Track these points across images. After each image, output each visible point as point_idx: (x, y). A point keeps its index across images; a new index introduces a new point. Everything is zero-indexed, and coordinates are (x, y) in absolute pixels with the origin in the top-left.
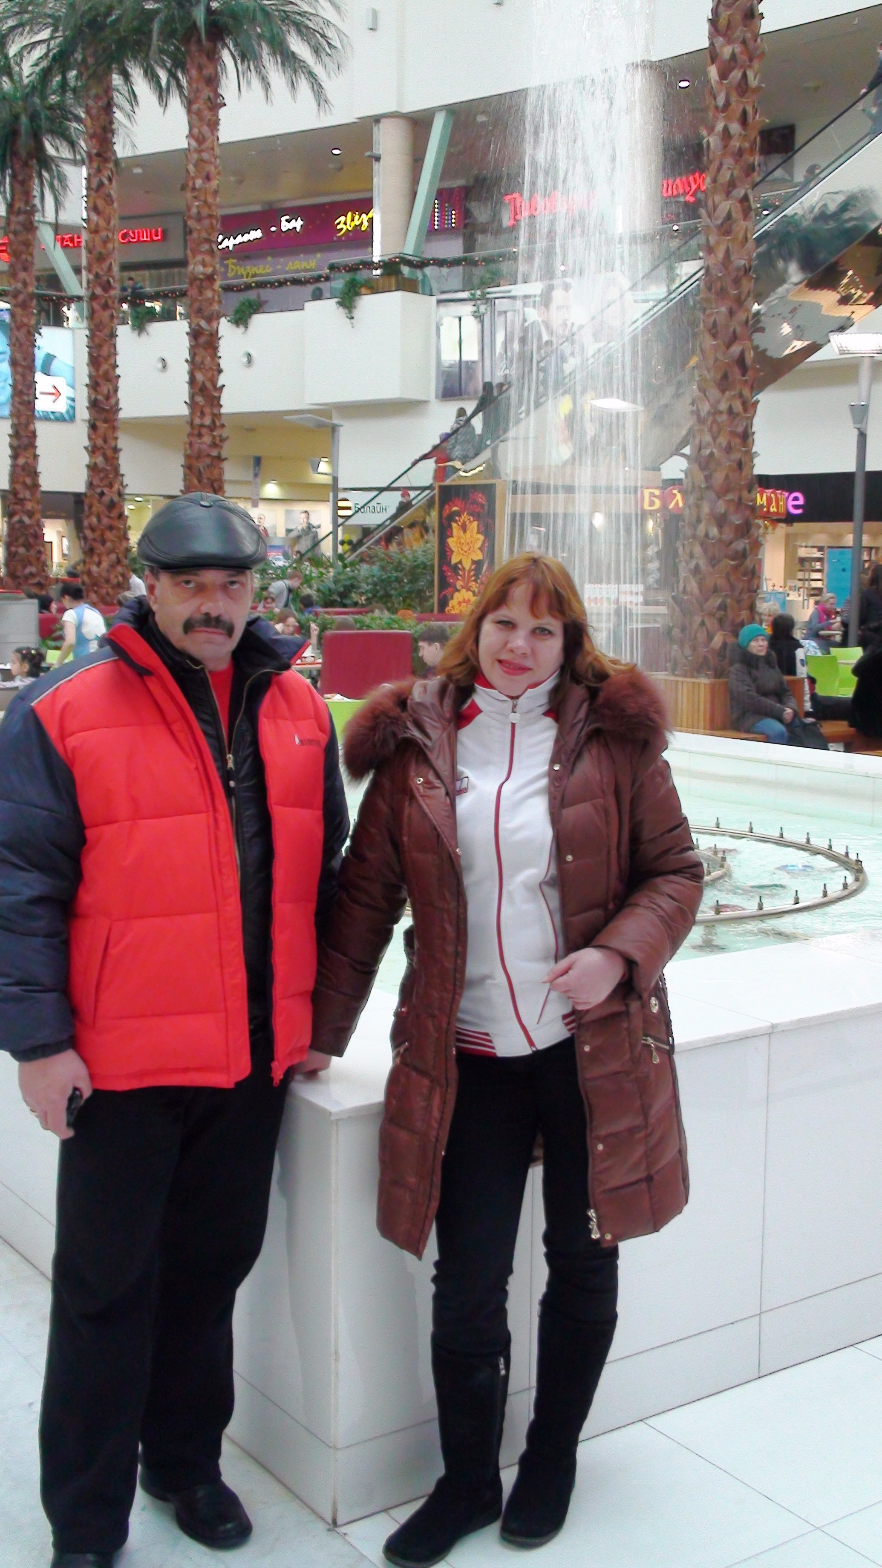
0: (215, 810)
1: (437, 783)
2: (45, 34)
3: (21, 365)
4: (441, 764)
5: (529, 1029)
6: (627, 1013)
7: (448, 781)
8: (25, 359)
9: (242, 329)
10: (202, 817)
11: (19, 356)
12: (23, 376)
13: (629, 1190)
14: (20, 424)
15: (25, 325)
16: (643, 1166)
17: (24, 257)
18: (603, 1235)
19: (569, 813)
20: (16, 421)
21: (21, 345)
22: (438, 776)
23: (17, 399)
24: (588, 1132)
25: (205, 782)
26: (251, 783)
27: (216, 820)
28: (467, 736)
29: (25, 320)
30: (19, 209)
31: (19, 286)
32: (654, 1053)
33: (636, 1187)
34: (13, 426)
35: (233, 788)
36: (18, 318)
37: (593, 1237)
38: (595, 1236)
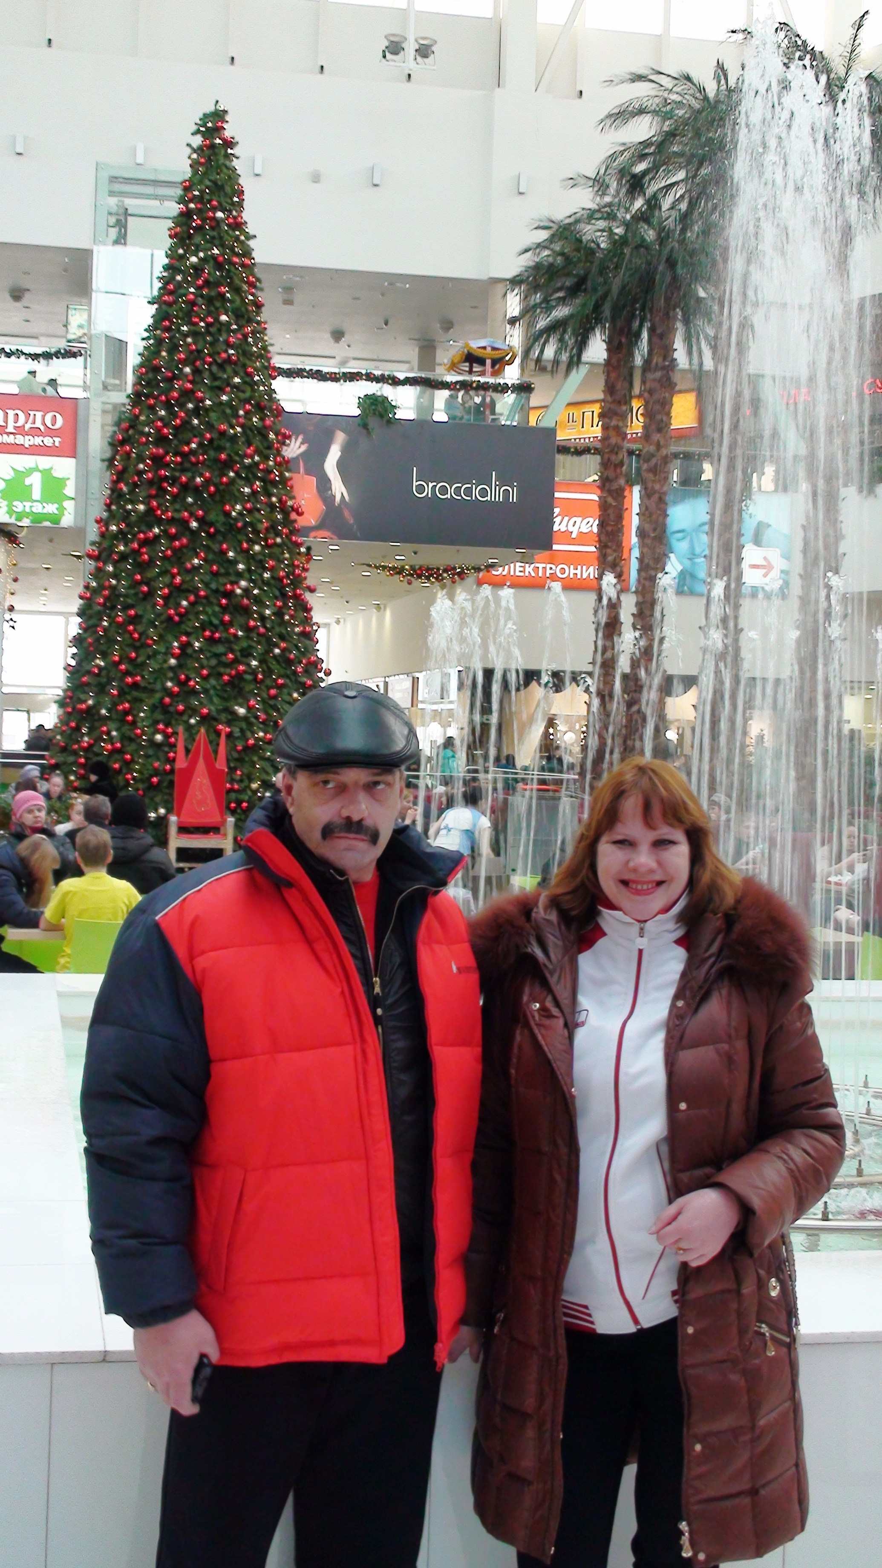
0: (363, 1040)
1: (555, 1011)
2: (681, 175)
4: (562, 992)
5: (632, 1304)
6: (738, 1292)
7: (567, 1011)
10: (350, 1048)
13: (728, 1503)
16: (747, 1476)
18: (695, 1554)
22: (557, 1004)
24: (685, 1430)
25: (351, 1009)
26: (401, 1010)
27: (364, 1052)
28: (585, 961)
32: (769, 1343)
33: (737, 1501)
35: (380, 1017)
37: (684, 1555)
38: (687, 1554)
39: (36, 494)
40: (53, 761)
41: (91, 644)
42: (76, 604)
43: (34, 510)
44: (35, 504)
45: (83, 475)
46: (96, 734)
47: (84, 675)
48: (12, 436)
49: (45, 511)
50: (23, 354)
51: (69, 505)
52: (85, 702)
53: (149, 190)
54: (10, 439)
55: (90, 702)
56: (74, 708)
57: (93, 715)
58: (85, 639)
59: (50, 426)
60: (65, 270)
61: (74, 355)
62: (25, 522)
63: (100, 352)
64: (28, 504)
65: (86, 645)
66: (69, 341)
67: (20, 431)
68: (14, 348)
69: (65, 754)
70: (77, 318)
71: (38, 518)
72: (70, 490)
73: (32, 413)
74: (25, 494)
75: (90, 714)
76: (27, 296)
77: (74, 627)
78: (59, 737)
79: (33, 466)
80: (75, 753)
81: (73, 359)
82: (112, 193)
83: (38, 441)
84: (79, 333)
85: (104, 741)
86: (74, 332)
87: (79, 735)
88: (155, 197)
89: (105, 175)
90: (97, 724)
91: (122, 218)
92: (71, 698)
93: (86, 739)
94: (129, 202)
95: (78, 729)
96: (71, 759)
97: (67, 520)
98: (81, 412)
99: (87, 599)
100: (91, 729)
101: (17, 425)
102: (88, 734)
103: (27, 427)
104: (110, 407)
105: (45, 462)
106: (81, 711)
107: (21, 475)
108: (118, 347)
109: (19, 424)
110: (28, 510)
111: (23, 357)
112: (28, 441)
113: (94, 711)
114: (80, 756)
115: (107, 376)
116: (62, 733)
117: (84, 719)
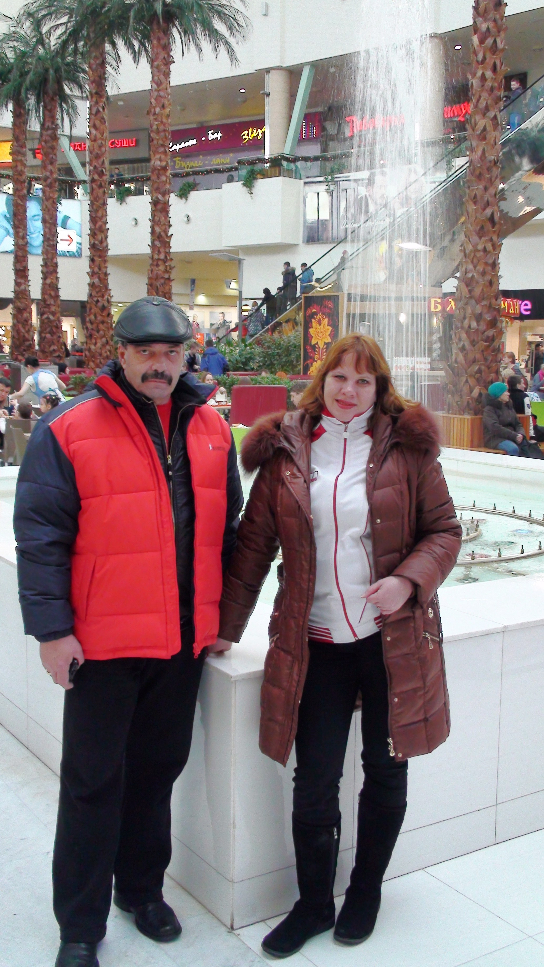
0: (160, 489)
1: (298, 474)
3: (49, 223)
4: (301, 463)
5: (353, 626)
6: (414, 617)
7: (305, 473)
8: (51, 219)
9: (184, 200)
10: (152, 493)
11: (47, 217)
12: (50, 229)
13: (412, 727)
14: (48, 258)
15: (50, 198)
16: (422, 712)
17: (51, 156)
19: (378, 494)
20: (45, 257)
21: (49, 210)
22: (299, 470)
23: (46, 243)
25: (153, 472)
26: (182, 473)
27: (160, 495)
28: (317, 446)
29: (51, 195)
30: (48, 126)
31: (48, 174)
32: (430, 643)
33: (418, 724)
34: (44, 260)
35: (171, 476)
36: (47, 194)
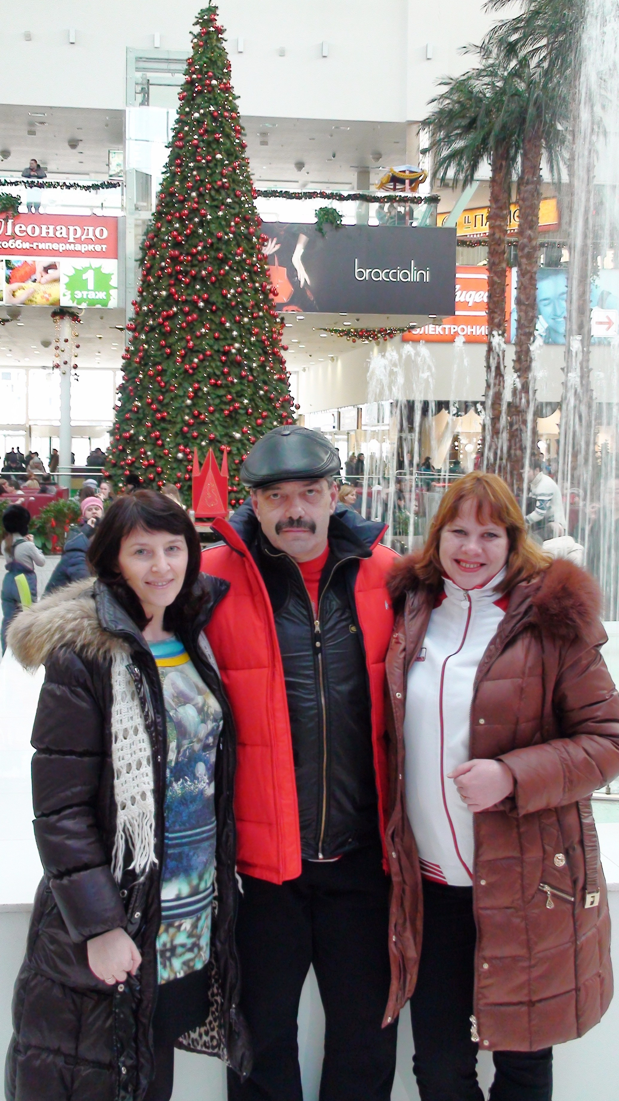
3: (524, 304)
5: (468, 865)
6: (522, 860)
8: (528, 299)
11: (522, 297)
12: (526, 313)
14: (521, 351)
15: (529, 272)
16: (525, 992)
17: (530, 218)
18: (482, 1040)
20: (519, 350)
21: (525, 288)
23: (520, 331)
24: (476, 952)
28: (437, 613)
29: (529, 268)
30: (528, 180)
31: (526, 240)
32: (549, 900)
34: (517, 353)
35: (319, 647)
36: (524, 267)
37: (473, 1040)
38: (475, 1039)
39: (91, 286)
40: (107, 474)
41: (131, 391)
42: (121, 362)
43: (89, 297)
44: (90, 292)
45: (123, 271)
46: (137, 453)
47: (127, 413)
48: (72, 245)
49: (97, 297)
50: (79, 186)
51: (114, 293)
52: (128, 431)
53: (164, 66)
54: (72, 247)
55: (132, 432)
56: (120, 436)
57: (134, 441)
58: (127, 387)
59: (99, 237)
60: (107, 125)
61: (114, 186)
62: (84, 306)
63: (132, 183)
64: (85, 293)
65: (128, 391)
66: (111, 176)
67: (78, 241)
68: (72, 183)
69: (115, 469)
70: (116, 159)
71: (92, 303)
72: (114, 282)
73: (86, 228)
74: (83, 285)
75: (132, 440)
76: (81, 144)
77: (119, 378)
78: (111, 457)
79: (88, 266)
80: (122, 468)
81: (113, 189)
82: (138, 69)
83: (91, 247)
84: (118, 170)
85: (142, 458)
86: (114, 169)
87: (125, 455)
88: (169, 71)
89: (132, 56)
90: (136, 447)
91: (146, 87)
92: (118, 429)
93: (130, 457)
94: (150, 75)
95: (124, 451)
96: (120, 472)
97: (113, 304)
98: (120, 226)
99: (128, 359)
100: (133, 451)
101: (77, 237)
102: (131, 454)
103: (83, 238)
104: (140, 222)
105: (96, 262)
106: (126, 438)
107: (79, 272)
108: (145, 179)
109: (77, 236)
110: (85, 297)
111: (79, 188)
112: (83, 248)
113: (135, 438)
114: (126, 470)
115: (137, 200)
116: (113, 454)
117: (128, 443)
